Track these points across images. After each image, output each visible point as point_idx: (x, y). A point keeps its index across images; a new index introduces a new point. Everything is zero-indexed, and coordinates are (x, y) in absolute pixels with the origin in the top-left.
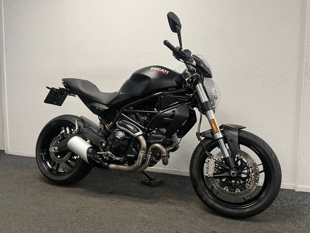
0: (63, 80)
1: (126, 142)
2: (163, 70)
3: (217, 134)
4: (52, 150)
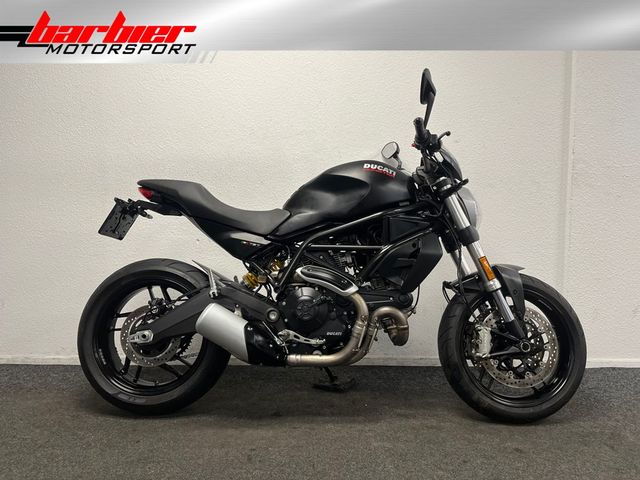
0: (139, 183)
1: (324, 308)
2: (386, 170)
3: (491, 283)
4: (136, 340)
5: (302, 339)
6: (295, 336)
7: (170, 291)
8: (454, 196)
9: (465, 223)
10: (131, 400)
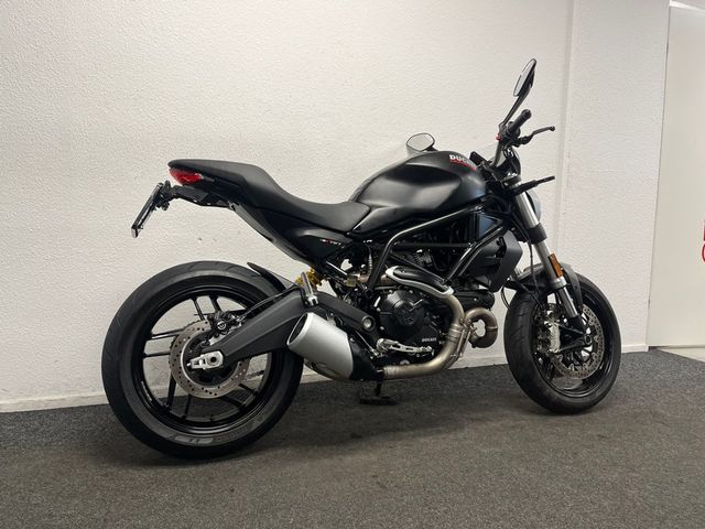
0: (170, 164)
3: (558, 280)
4: (201, 365)
5: (403, 348)
6: (395, 346)
7: (220, 300)
8: (524, 193)
9: (535, 221)
10: (194, 441)
